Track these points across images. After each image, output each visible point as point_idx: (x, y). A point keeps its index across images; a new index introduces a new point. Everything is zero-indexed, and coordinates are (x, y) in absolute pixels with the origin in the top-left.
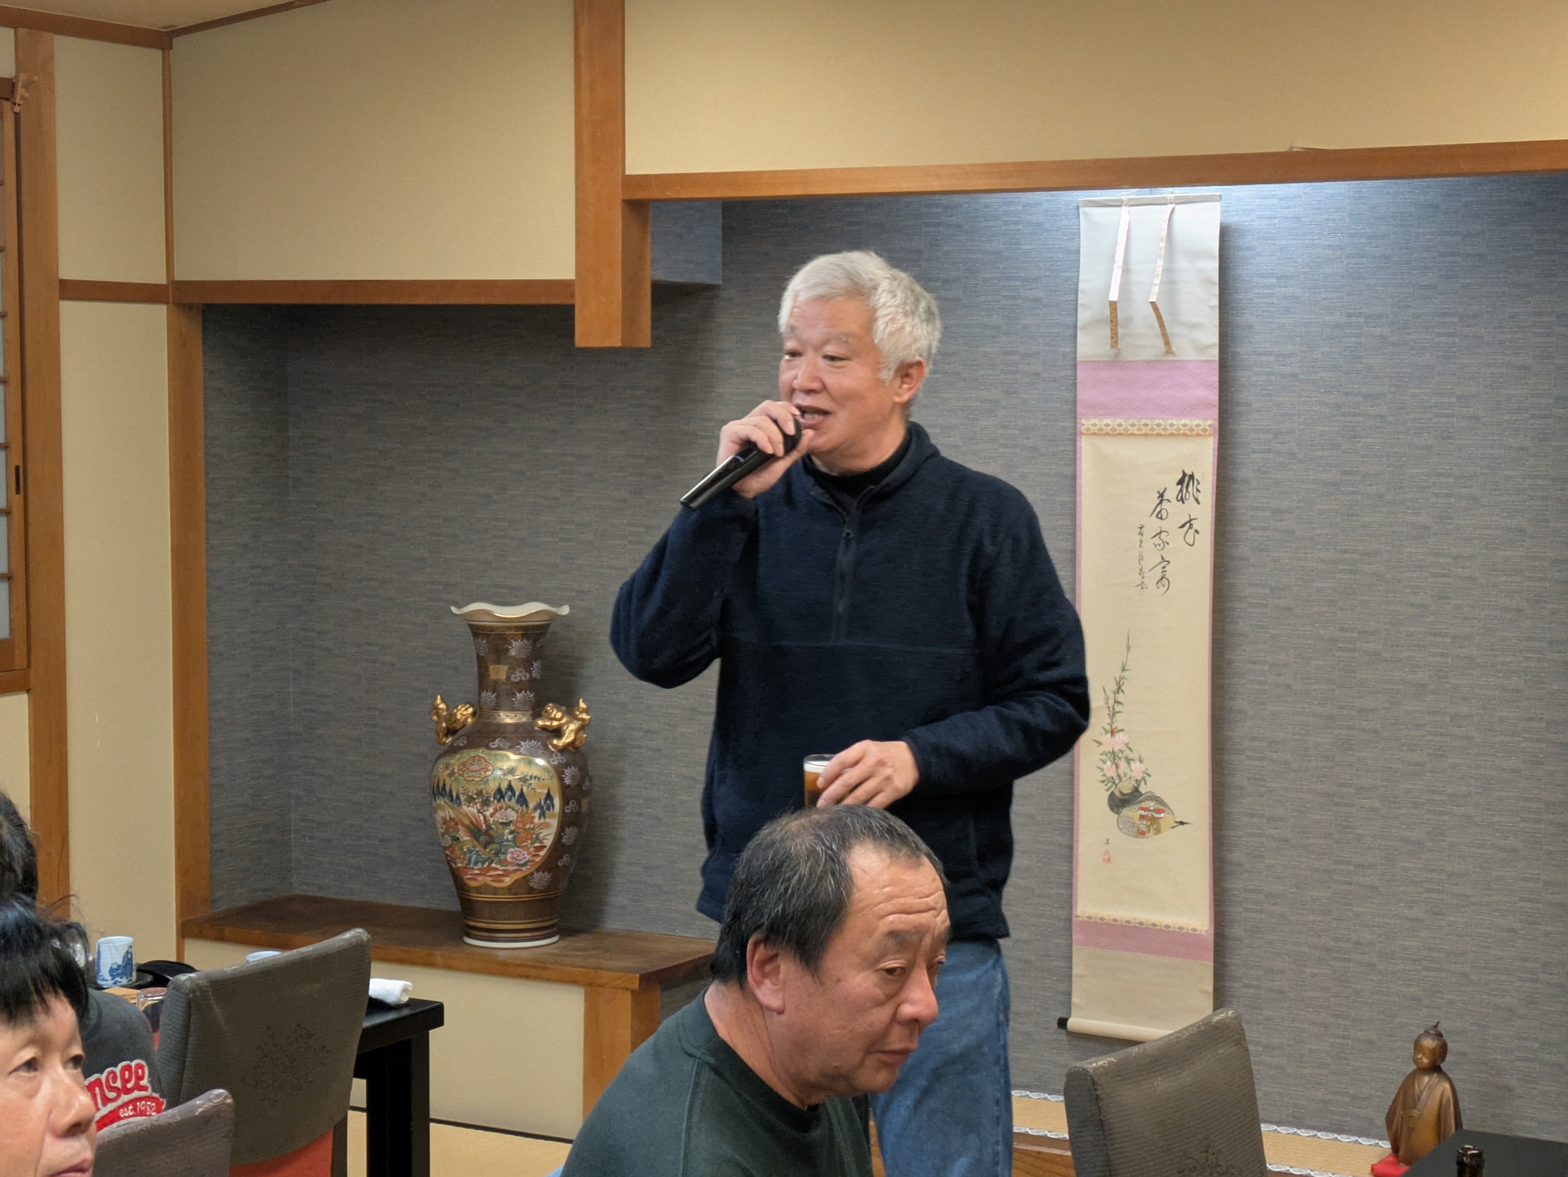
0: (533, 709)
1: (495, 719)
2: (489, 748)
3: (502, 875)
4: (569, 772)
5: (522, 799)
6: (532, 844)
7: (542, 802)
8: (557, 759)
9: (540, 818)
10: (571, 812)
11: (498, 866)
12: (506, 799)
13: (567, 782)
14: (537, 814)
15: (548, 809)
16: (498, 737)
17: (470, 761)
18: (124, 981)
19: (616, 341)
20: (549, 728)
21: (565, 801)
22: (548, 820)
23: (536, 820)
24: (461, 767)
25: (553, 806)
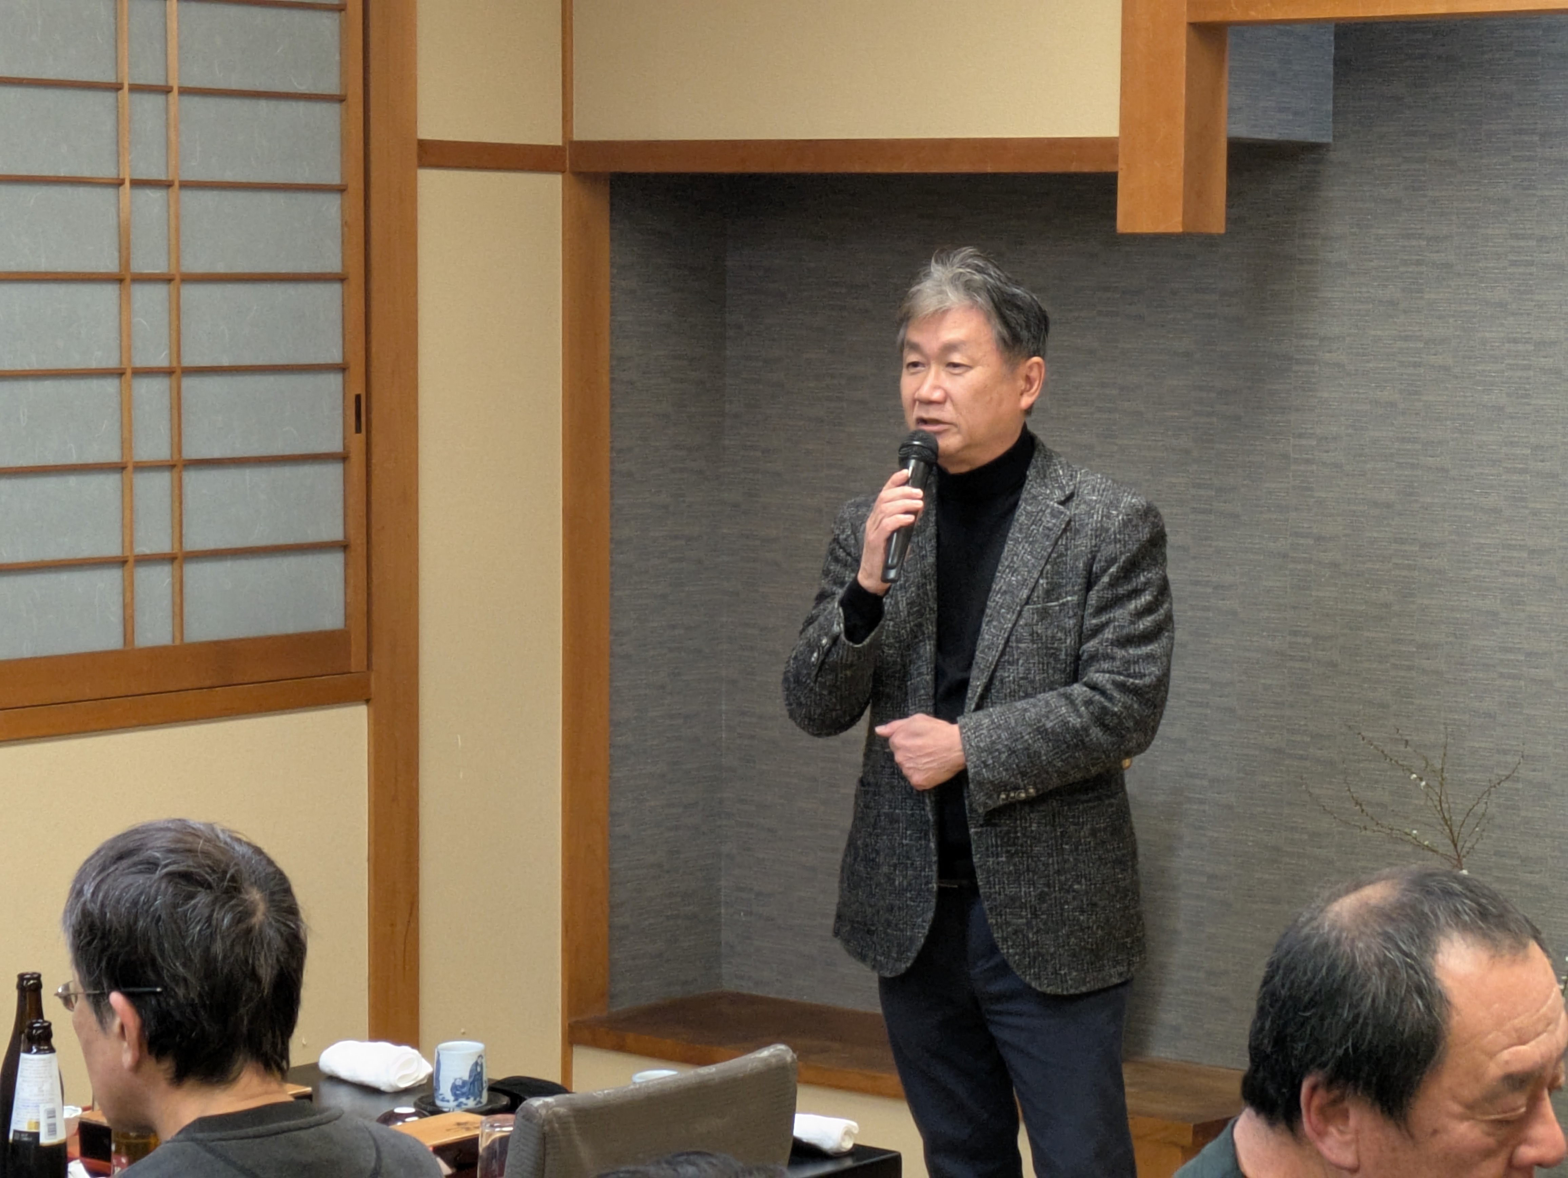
18: (471, 1103)
19: (1174, 224)
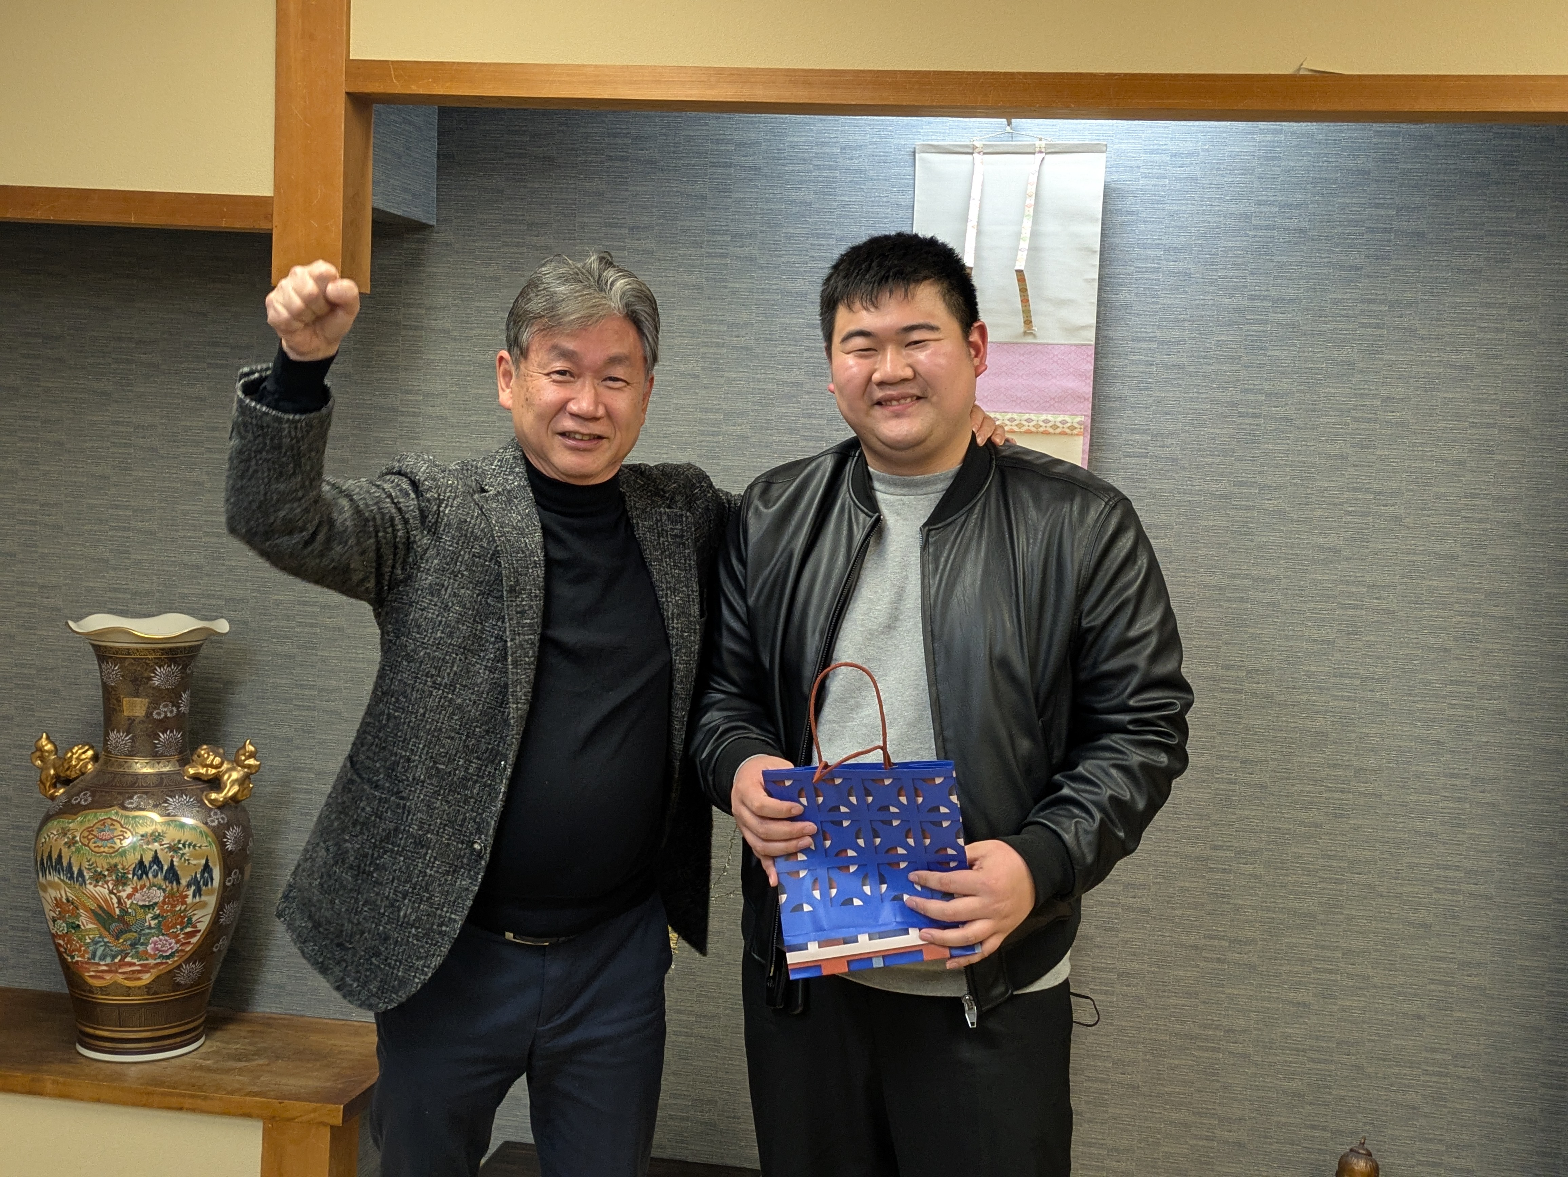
0: (180, 753)
1: (130, 767)
2: (125, 808)
3: (139, 972)
4: (231, 834)
5: (172, 875)
6: (182, 929)
7: (198, 876)
8: (216, 819)
9: (194, 896)
10: (233, 884)
11: (135, 961)
12: (150, 875)
13: (229, 847)
14: (190, 893)
15: (206, 884)
16: (136, 793)
17: (98, 825)
20: (203, 778)
21: (226, 872)
22: (203, 898)
23: (189, 900)
24: (86, 834)
25: (212, 879)
